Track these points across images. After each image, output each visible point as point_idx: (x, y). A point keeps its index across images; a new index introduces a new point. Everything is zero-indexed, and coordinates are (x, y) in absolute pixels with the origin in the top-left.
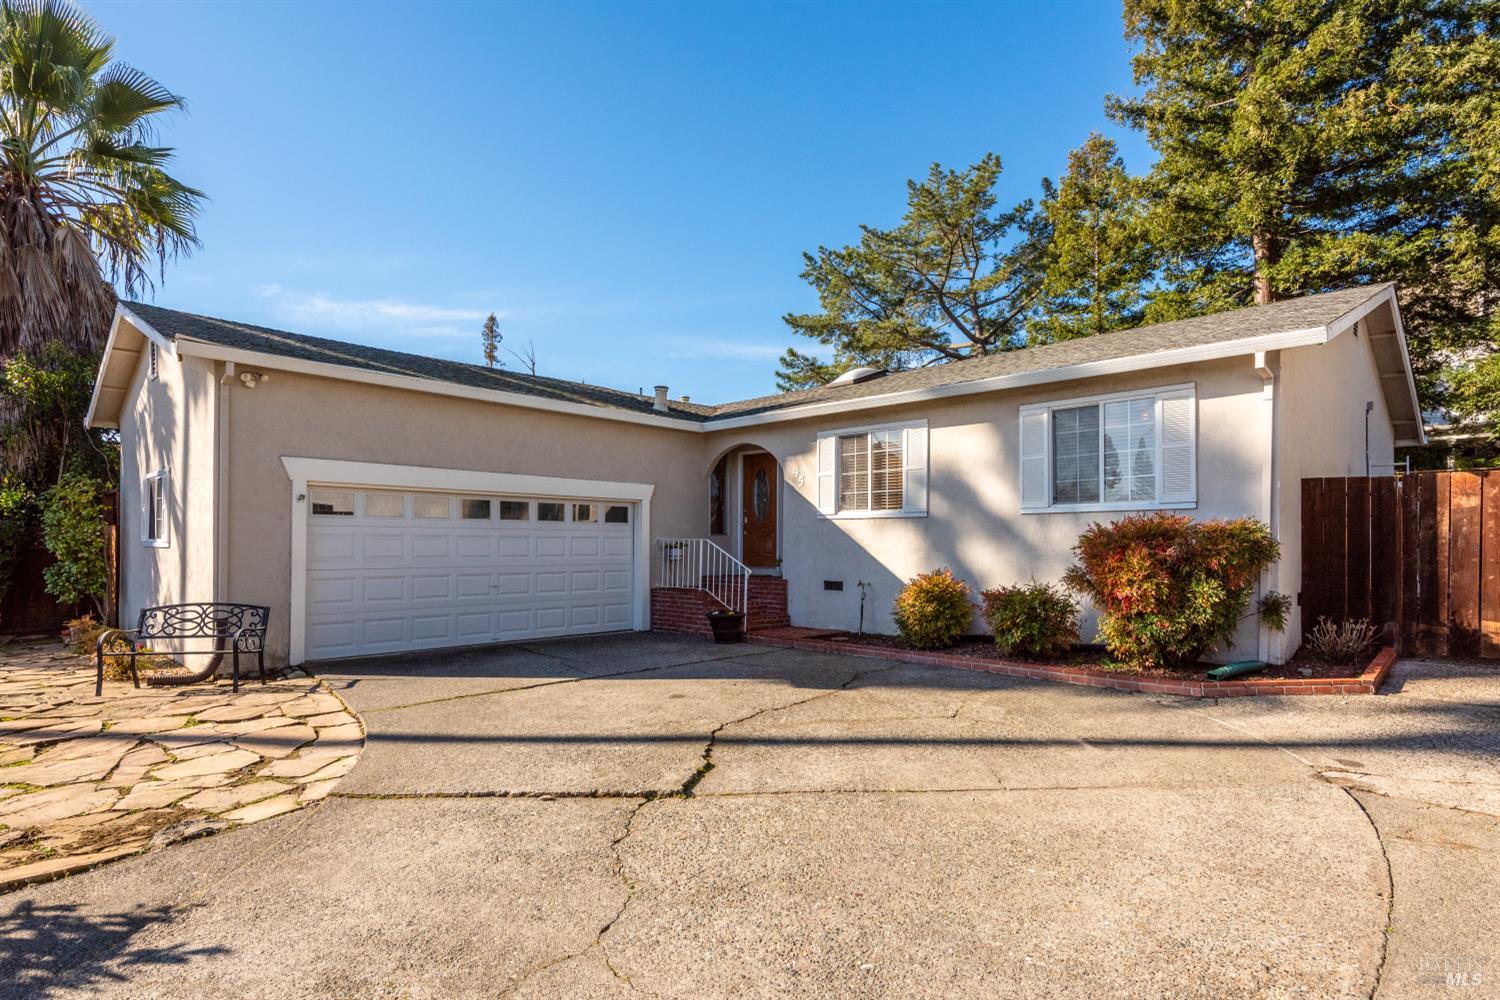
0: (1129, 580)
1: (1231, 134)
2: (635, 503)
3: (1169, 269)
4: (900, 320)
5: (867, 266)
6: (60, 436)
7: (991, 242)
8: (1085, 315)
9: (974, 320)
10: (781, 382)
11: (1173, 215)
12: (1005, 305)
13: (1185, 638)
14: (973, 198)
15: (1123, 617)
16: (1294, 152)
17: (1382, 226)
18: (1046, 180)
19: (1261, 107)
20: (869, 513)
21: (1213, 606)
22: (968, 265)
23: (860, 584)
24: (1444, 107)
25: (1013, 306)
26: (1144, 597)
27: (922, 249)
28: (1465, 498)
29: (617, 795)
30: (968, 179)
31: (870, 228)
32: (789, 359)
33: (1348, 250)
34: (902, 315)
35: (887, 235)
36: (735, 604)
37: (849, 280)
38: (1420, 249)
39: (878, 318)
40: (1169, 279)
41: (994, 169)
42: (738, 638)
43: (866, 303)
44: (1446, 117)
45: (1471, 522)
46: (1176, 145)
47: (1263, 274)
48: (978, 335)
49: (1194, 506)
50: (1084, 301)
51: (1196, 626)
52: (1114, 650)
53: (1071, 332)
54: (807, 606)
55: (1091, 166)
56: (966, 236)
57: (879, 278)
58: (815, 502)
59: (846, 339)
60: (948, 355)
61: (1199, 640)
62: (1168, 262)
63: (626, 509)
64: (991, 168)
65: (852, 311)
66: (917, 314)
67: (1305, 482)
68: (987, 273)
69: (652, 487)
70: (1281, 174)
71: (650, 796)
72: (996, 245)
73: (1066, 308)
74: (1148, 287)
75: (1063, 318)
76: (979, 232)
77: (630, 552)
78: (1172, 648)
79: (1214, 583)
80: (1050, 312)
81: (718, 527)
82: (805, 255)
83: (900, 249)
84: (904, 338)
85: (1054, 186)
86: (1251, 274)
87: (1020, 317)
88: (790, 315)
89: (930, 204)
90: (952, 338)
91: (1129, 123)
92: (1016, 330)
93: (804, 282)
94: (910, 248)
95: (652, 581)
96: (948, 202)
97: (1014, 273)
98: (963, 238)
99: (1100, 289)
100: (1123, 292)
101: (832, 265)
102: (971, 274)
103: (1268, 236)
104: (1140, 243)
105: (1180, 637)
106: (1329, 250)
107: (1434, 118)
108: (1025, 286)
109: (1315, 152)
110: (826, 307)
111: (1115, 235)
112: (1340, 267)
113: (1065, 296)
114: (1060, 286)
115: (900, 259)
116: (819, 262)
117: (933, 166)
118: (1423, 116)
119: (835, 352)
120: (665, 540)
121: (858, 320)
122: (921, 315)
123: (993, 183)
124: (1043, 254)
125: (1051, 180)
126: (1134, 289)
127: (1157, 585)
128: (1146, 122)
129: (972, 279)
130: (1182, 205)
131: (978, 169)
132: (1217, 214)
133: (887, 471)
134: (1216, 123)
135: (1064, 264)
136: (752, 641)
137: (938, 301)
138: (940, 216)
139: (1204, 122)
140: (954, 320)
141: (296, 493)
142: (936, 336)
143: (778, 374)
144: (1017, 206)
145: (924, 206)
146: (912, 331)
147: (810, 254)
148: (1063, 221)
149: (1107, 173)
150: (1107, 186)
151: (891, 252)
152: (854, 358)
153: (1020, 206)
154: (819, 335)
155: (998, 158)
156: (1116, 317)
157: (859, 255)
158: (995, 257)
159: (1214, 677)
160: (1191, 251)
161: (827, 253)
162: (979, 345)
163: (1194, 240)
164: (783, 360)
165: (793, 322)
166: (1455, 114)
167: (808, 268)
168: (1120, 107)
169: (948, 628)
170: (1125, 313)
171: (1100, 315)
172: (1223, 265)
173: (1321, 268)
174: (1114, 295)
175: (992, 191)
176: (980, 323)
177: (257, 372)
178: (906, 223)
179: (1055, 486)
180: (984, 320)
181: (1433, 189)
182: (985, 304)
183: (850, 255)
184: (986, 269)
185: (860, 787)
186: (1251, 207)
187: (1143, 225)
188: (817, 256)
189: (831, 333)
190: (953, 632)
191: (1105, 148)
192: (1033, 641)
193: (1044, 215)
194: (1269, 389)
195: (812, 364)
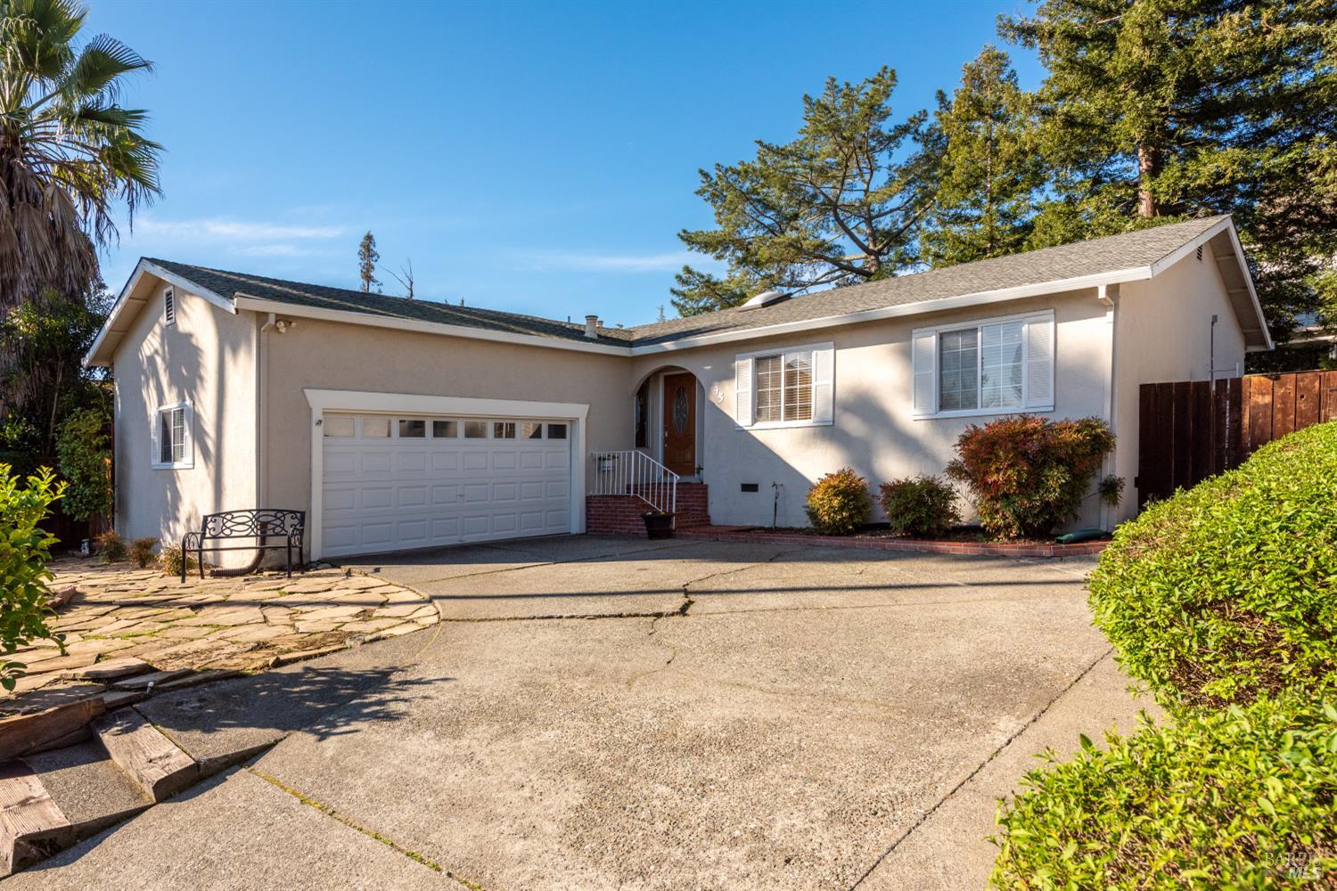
0: (997, 469)
1: (1116, 54)
2: (573, 421)
3: (1057, 181)
4: (794, 235)
5: (762, 181)
6: (54, 375)
7: (886, 153)
8: (977, 227)
9: (868, 231)
10: (676, 299)
11: (1062, 132)
12: (898, 215)
13: (1040, 512)
14: (868, 111)
15: (992, 498)
16: (1174, 72)
17: (1258, 139)
18: (940, 92)
19: (1143, 29)
20: (782, 423)
21: (1060, 486)
22: (862, 176)
23: (774, 485)
24: (1313, 28)
25: (907, 217)
26: (1008, 481)
27: (817, 163)
28: (1260, 397)
29: (637, 615)
30: (862, 92)
31: (766, 143)
32: (685, 276)
33: (1222, 164)
34: (797, 229)
35: (782, 150)
36: (665, 507)
37: (745, 197)
38: (1292, 161)
39: (773, 232)
40: (1058, 189)
41: (889, 82)
42: (669, 534)
43: (761, 218)
44: (1316, 37)
45: (1265, 416)
46: (1064, 64)
47: (1145, 186)
48: (871, 247)
49: (1052, 409)
50: (976, 213)
51: (1048, 502)
52: (985, 526)
53: (964, 243)
54: (725, 506)
55: (985, 78)
56: (860, 148)
57: (774, 193)
58: (734, 416)
59: (739, 254)
60: (842, 268)
61: (1051, 514)
62: (1057, 174)
63: (565, 426)
64: (886, 81)
65: (747, 227)
66: (810, 227)
67: (1143, 387)
68: (881, 184)
69: (587, 406)
70: (1162, 91)
71: (659, 615)
72: (890, 156)
73: (959, 219)
74: (1037, 198)
75: (955, 229)
76: (873, 144)
77: (568, 464)
78: (1030, 521)
79: (1062, 468)
80: (944, 224)
81: (641, 440)
82: (701, 172)
83: (795, 164)
84: (799, 251)
85: (948, 98)
86: (1136, 185)
87: (913, 227)
88: (685, 231)
89: (825, 118)
90: (845, 251)
91: (1021, 41)
92: (910, 240)
93: (700, 198)
94: (805, 162)
95: (587, 489)
96: (843, 116)
97: (908, 183)
98: (858, 150)
99: (992, 200)
100: (1014, 203)
101: (728, 182)
102: (866, 186)
103: (1152, 149)
104: (1031, 157)
105: (1036, 512)
106: (1205, 165)
107: (1305, 38)
108: (919, 196)
109: (1194, 70)
110: (721, 223)
111: (1007, 148)
112: (1215, 181)
113: (957, 207)
114: (953, 197)
115: (795, 174)
116: (715, 179)
117: (829, 81)
118: (1294, 36)
119: (729, 267)
120: (597, 454)
121: (752, 235)
122: (815, 227)
123: (888, 96)
124: (937, 165)
125: (945, 91)
126: (1025, 200)
127: (1018, 471)
128: (1037, 41)
129: (866, 191)
130: (1070, 122)
131: (874, 82)
132: (1103, 129)
133: (798, 386)
134: (1104, 41)
135: (958, 176)
136: (681, 537)
137: (831, 213)
138: (835, 129)
139: (1092, 40)
140: (848, 232)
141: (315, 420)
142: (830, 249)
143: (673, 292)
144: (911, 116)
145: (820, 122)
146: (806, 245)
147: (706, 170)
148: (956, 133)
149: (1000, 86)
150: (1000, 98)
151: (787, 167)
152: (748, 273)
153: (915, 117)
154: (714, 251)
155: (893, 72)
156: (1008, 228)
157: (754, 170)
158: (890, 168)
159: (1060, 542)
160: (1079, 162)
161: (723, 170)
162: (873, 257)
163: (1082, 153)
164: (679, 277)
165: (689, 239)
166: (1324, 34)
167: (703, 185)
168: (1012, 27)
169: (851, 516)
170: (1017, 223)
171: (992, 227)
172: (1111, 175)
173: (1198, 182)
174: (1006, 206)
175: (886, 103)
176: (874, 235)
177: (287, 320)
178: (801, 137)
179: (942, 396)
180: (878, 230)
181: (1304, 103)
182: (878, 216)
183: (746, 172)
184: (880, 179)
185: (801, 607)
186: (1133, 125)
187: (1032, 141)
188: (713, 173)
189: (726, 249)
190: (856, 520)
191: (1000, 60)
192: (921, 523)
193: (938, 127)
194: (1110, 314)
195: (708, 281)
